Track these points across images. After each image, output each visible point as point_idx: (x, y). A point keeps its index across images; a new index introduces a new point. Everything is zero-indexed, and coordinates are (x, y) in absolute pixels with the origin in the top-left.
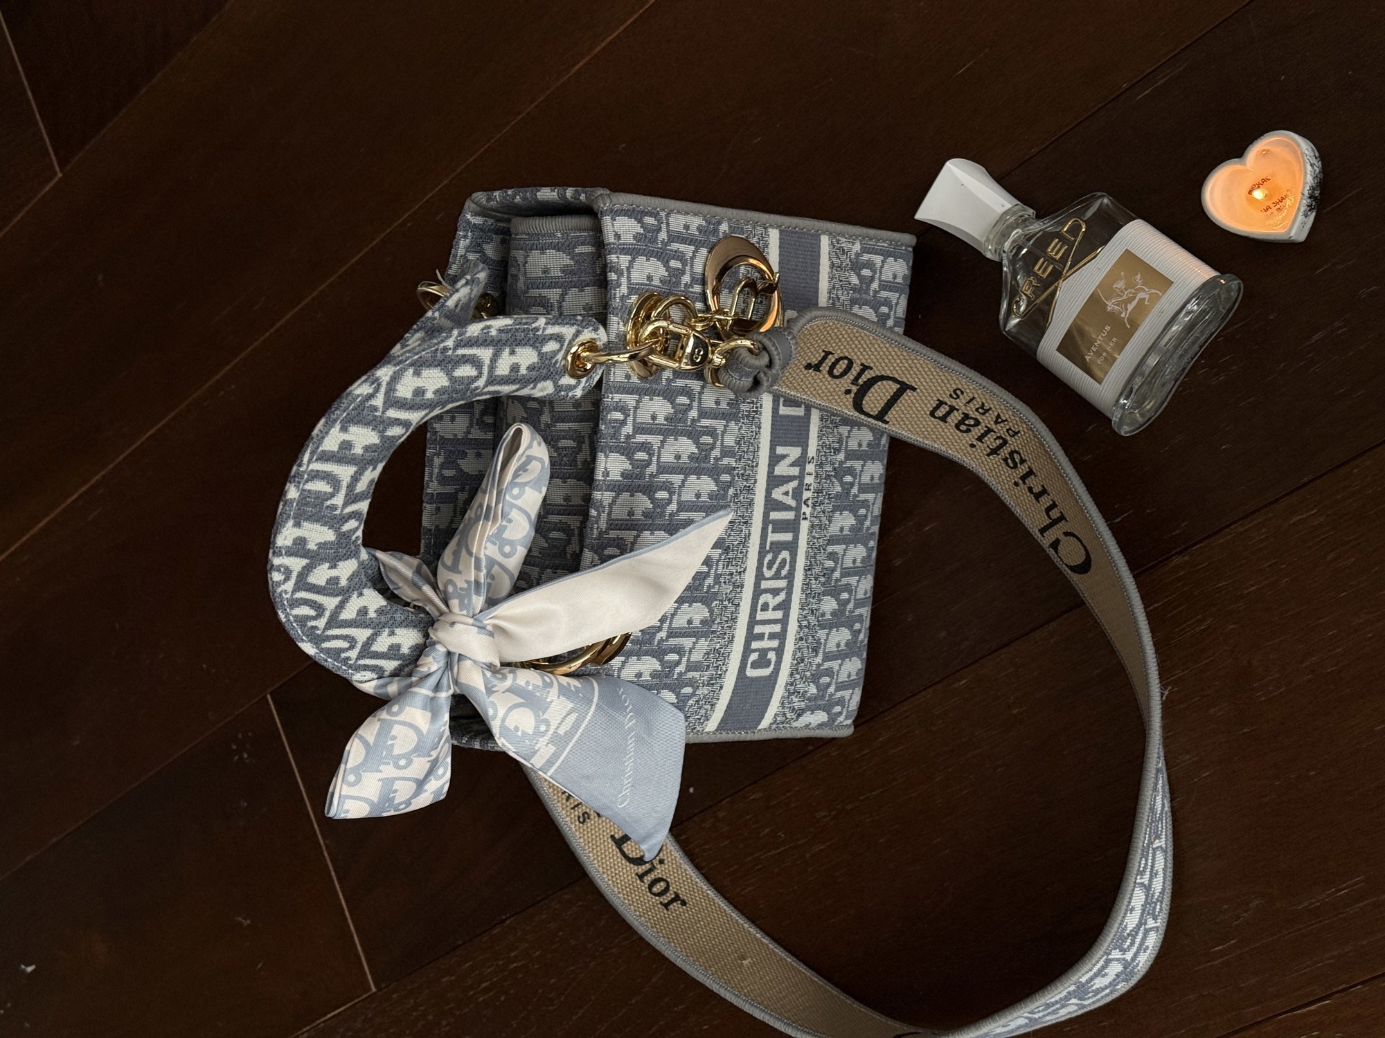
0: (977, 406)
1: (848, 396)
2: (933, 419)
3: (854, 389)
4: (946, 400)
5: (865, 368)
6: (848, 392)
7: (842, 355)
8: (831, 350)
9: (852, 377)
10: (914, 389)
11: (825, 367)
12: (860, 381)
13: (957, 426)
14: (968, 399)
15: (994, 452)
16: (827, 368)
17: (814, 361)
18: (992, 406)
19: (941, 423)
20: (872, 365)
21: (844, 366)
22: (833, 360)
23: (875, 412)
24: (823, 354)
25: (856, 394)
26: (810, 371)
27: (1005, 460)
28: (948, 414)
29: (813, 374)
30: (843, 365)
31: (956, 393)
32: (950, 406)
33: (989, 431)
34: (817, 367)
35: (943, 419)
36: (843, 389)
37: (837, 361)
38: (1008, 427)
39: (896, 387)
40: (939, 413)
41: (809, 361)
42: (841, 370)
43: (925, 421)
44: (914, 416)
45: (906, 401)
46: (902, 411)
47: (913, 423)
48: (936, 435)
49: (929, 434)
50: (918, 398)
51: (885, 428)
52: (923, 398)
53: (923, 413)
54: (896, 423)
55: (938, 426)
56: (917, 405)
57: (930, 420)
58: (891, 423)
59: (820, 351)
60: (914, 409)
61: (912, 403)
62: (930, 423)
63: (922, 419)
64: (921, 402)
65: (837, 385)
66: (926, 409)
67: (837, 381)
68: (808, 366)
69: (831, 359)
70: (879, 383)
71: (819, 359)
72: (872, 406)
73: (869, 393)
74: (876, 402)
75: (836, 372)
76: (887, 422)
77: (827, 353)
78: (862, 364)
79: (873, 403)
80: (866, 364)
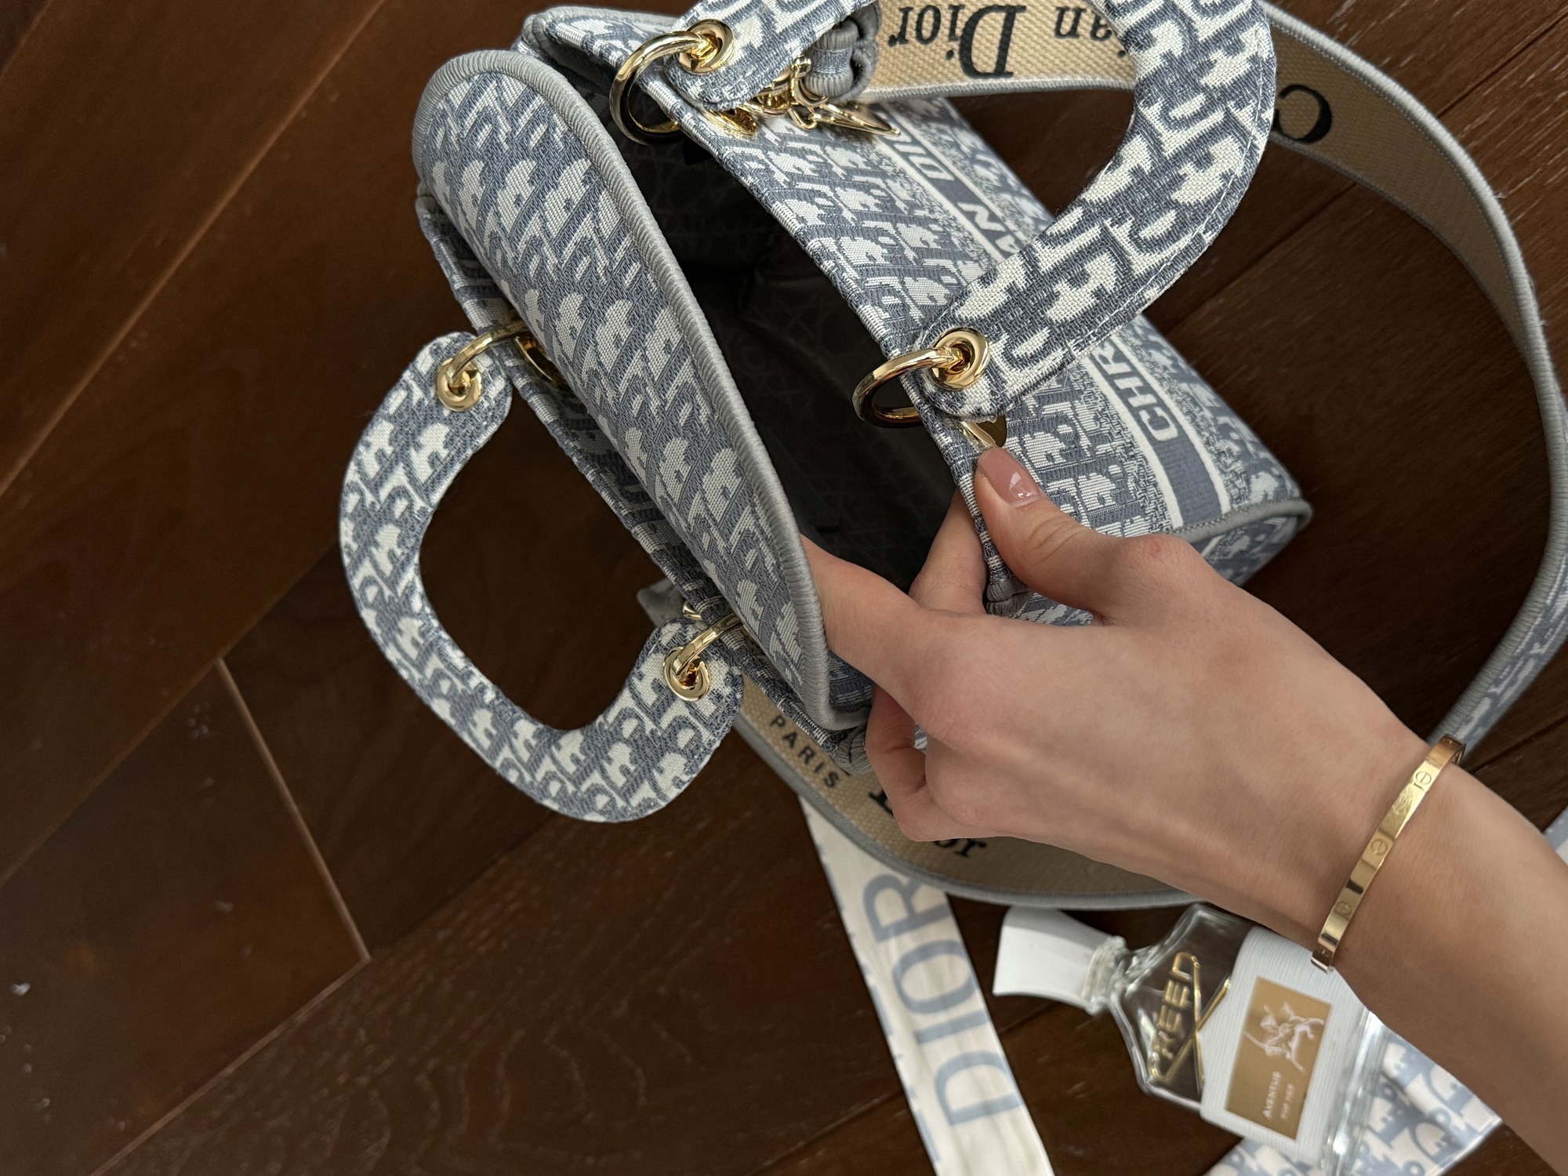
1: (953, 60)
3: (955, 45)
5: (956, 10)
6: (950, 54)
7: (923, 5)
8: (908, 3)
9: (947, 32)
10: (1023, 9)
11: (911, 33)
12: (958, 32)
13: (1094, 35)
16: (914, 33)
17: (897, 30)
19: (1074, 41)
21: (932, 20)
22: (916, 17)
23: (991, 67)
24: (901, 14)
25: (960, 53)
26: (897, 46)
28: (1076, 21)
29: (902, 49)
30: (929, 17)
32: (1074, 9)
34: (899, 38)
35: (1073, 33)
36: (944, 54)
37: (921, 16)
39: (1000, 17)
40: (1066, 27)
41: (891, 33)
42: (930, 28)
43: (1054, 48)
44: (1038, 47)
45: (1022, 31)
46: (1022, 48)
47: (1041, 58)
48: (1074, 62)
49: (1065, 65)
50: (1033, 19)
51: (1012, 84)
52: (1039, 15)
53: (1046, 37)
54: (1022, 69)
55: (1072, 47)
56: (1036, 30)
57: (1060, 44)
58: (1016, 73)
59: (897, 11)
60: (1035, 38)
61: (1029, 29)
62: (1060, 47)
63: (1049, 47)
64: (1039, 23)
65: (935, 51)
66: (1048, 30)
67: (932, 45)
68: (892, 41)
69: (913, 17)
70: (981, 22)
71: (900, 23)
72: (986, 59)
73: (975, 44)
74: (988, 52)
75: (926, 33)
76: (1010, 74)
77: (906, 11)
78: (951, 7)
79: (984, 54)
80: (956, 4)
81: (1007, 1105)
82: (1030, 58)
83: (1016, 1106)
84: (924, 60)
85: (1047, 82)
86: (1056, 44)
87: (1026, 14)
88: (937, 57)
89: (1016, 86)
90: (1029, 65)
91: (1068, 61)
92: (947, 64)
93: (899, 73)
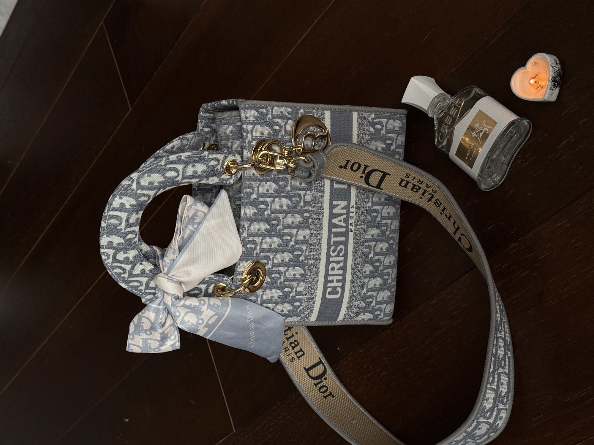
0: (418, 181)
1: (362, 179)
2: (401, 187)
3: (364, 176)
4: (404, 178)
5: (366, 167)
6: (361, 177)
7: (355, 162)
9: (362, 171)
11: (349, 167)
13: (412, 190)
14: (413, 177)
15: (430, 200)
17: (343, 165)
18: (423, 180)
19: (405, 189)
20: (369, 165)
21: (357, 166)
22: (351, 164)
23: (375, 185)
24: (346, 161)
25: (365, 178)
26: (343, 169)
27: (435, 203)
29: (344, 170)
31: (407, 175)
32: (406, 181)
33: (425, 191)
34: (345, 167)
35: (405, 186)
36: (359, 176)
37: (353, 164)
38: (432, 189)
39: (381, 174)
40: (403, 184)
41: (341, 165)
42: (356, 168)
43: (398, 188)
44: (393, 186)
46: (387, 184)
47: (393, 189)
48: (405, 194)
56: (393, 181)
59: (345, 160)
61: (390, 180)
66: (397, 183)
67: (356, 172)
68: (341, 167)
70: (374, 173)
71: (345, 163)
73: (371, 177)
74: (375, 181)
75: (354, 169)
76: (382, 189)
77: (348, 161)
78: (365, 165)
80: (367, 165)
84: (351, 175)
85: (394, 195)
87: (390, 176)
88: (357, 176)
90: (388, 189)
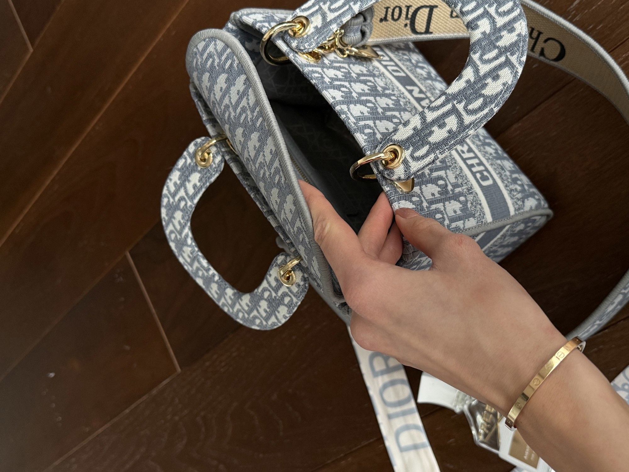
1: (407, 28)
2: (453, 19)
3: (408, 22)
5: (408, 7)
6: (406, 25)
7: (394, 6)
8: (388, 5)
9: (404, 16)
10: (436, 7)
11: (389, 17)
12: (409, 16)
16: (391, 17)
17: (383, 16)
20: (411, 4)
21: (398, 12)
22: (391, 11)
23: (423, 30)
24: (385, 10)
25: (410, 24)
26: (383, 23)
29: (385, 24)
30: (397, 11)
34: (385, 19)
36: (403, 25)
37: (394, 10)
39: (427, 10)
41: (380, 17)
42: (398, 15)
43: (450, 22)
44: (443, 22)
45: (436, 16)
46: (436, 22)
47: (445, 26)
48: (458, 28)
49: (455, 29)
50: (441, 11)
51: (432, 37)
52: (444, 9)
53: (447, 18)
54: (436, 31)
55: (457, 22)
56: (442, 15)
57: (452, 20)
58: (434, 32)
59: (383, 8)
60: (442, 18)
61: (439, 15)
62: (453, 22)
63: (448, 22)
64: (443, 12)
65: (399, 24)
66: (447, 15)
67: (398, 22)
68: (381, 20)
69: (390, 11)
70: (419, 12)
71: (385, 13)
72: (421, 27)
73: (416, 21)
74: (422, 24)
75: (396, 17)
76: (431, 33)
77: (387, 8)
78: (406, 6)
79: (421, 24)
80: (408, 5)
81: (423, 446)
82: (440, 26)
83: (427, 446)
84: (395, 28)
85: (447, 36)
86: (451, 21)
87: (438, 9)
88: (401, 27)
89: (434, 38)
90: (439, 29)
91: (456, 27)
92: (405, 29)
93: (384, 33)
